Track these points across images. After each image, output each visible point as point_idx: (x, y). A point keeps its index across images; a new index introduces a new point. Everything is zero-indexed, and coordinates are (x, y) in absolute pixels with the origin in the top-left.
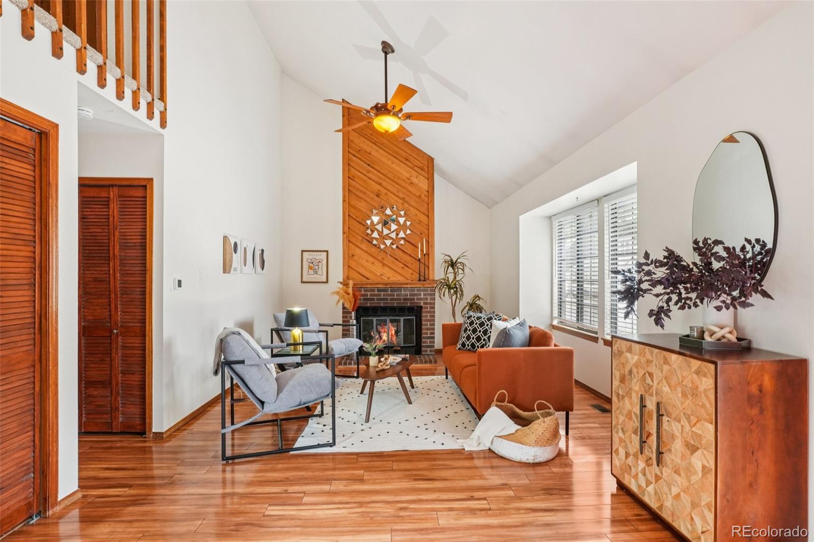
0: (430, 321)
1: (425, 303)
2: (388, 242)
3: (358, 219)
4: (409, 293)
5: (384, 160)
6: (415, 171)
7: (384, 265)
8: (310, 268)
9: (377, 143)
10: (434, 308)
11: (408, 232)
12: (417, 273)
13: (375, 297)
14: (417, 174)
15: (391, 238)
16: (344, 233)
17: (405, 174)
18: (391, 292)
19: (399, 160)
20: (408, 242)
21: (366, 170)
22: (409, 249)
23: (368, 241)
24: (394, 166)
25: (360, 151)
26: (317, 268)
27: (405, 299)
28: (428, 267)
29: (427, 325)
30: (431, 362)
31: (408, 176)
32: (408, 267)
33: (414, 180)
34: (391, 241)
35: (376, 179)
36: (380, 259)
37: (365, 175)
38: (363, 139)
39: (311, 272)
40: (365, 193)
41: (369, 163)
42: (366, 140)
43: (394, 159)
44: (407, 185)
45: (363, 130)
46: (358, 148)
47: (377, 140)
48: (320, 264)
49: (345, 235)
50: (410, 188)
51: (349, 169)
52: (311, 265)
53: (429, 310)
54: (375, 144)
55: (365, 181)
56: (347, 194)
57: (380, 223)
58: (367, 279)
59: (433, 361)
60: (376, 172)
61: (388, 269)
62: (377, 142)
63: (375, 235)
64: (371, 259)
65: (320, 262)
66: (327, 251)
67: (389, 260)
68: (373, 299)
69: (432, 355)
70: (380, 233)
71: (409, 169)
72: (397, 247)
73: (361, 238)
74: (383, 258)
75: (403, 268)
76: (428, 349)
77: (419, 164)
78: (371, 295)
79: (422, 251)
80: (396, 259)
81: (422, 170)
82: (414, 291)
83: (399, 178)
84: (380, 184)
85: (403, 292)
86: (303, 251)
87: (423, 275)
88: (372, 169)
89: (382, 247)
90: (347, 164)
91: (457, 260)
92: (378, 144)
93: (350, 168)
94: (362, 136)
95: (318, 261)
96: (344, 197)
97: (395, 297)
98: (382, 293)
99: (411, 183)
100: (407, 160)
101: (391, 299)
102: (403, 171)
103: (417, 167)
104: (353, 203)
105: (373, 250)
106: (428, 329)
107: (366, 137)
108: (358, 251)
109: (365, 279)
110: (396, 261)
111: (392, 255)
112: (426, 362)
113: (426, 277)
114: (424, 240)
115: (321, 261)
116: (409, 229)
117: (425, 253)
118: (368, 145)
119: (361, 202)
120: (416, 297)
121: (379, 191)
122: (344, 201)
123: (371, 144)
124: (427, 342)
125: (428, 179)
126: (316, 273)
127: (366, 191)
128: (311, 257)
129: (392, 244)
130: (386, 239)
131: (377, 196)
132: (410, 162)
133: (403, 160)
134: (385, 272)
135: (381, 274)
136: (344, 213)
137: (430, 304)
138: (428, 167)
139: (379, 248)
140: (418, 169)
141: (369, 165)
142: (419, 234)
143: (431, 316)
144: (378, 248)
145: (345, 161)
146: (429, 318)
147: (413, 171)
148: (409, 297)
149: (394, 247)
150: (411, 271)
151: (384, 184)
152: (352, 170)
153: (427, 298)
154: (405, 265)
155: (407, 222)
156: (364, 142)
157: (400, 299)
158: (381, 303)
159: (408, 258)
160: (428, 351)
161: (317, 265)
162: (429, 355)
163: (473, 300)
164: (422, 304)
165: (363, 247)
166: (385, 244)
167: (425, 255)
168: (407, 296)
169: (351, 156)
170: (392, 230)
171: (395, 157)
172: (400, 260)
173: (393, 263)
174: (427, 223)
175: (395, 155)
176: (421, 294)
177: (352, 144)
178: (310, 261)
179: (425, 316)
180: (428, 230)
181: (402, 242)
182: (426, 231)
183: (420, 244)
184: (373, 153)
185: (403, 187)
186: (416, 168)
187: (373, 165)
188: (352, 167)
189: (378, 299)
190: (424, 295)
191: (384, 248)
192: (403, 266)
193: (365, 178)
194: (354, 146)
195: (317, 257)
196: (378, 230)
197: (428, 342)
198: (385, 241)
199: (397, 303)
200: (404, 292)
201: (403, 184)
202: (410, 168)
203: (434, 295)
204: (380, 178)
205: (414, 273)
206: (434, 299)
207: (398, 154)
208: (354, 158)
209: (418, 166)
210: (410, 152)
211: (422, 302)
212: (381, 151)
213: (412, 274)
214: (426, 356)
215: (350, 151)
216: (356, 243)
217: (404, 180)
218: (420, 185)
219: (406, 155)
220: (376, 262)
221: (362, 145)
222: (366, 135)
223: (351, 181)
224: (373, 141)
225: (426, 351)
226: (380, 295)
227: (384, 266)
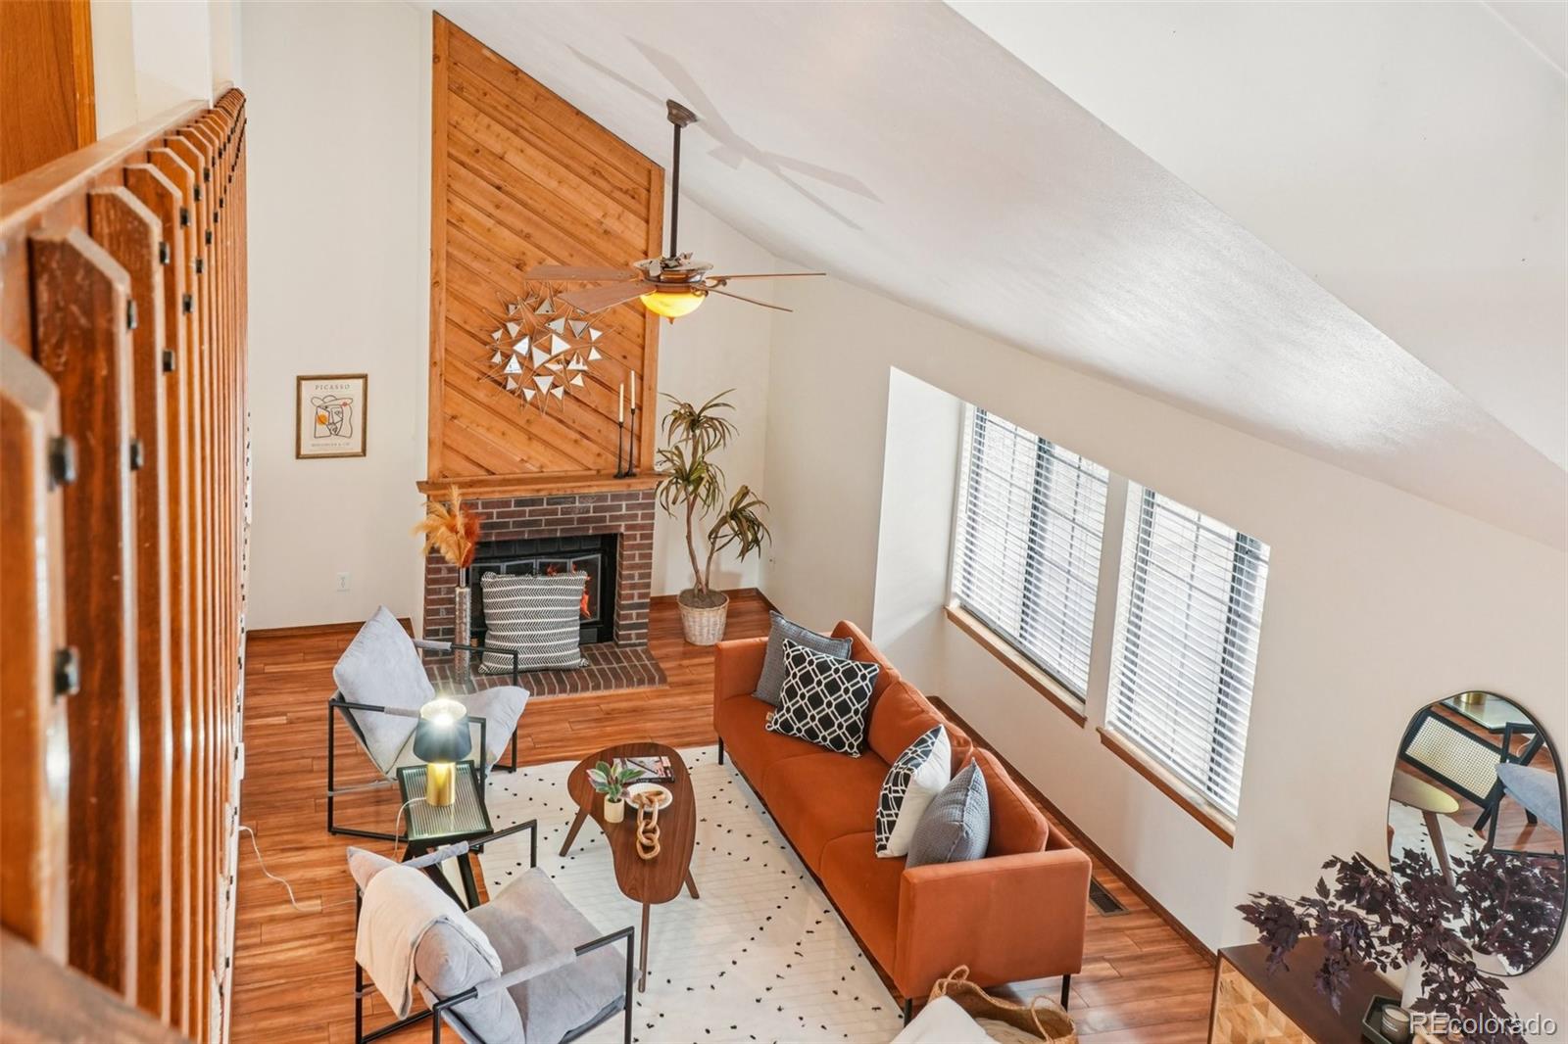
0: (640, 567)
1: (629, 528)
2: (544, 383)
3: (468, 328)
4: (592, 505)
5: (539, 176)
6: (613, 199)
7: (531, 437)
8: (320, 420)
9: (521, 130)
10: (650, 537)
11: (594, 355)
12: (614, 454)
13: (511, 520)
14: (620, 209)
15: (550, 373)
16: (433, 364)
17: (589, 207)
18: (548, 504)
19: (578, 175)
20: (593, 378)
21: (492, 202)
22: (596, 397)
23: (495, 381)
24: (565, 191)
25: (477, 151)
26: (337, 419)
27: (581, 521)
28: (639, 439)
29: (631, 577)
30: (652, 681)
31: (598, 215)
32: (588, 438)
33: (611, 223)
34: (550, 379)
35: (519, 224)
36: (522, 423)
37: (490, 216)
38: (487, 120)
39: (323, 429)
40: (489, 260)
41: (498, 182)
42: (493, 123)
43: (563, 170)
44: (594, 238)
45: (485, 94)
46: (471, 143)
47: (521, 121)
48: (346, 409)
49: (437, 370)
50: (603, 245)
51: (449, 201)
52: (321, 412)
53: (638, 541)
54: (515, 132)
55: (489, 230)
56: (443, 265)
57: (525, 335)
58: (488, 471)
59: (657, 678)
60: (519, 207)
61: (541, 448)
62: (523, 127)
63: (514, 366)
64: (502, 425)
65: (345, 404)
66: (364, 377)
67: (544, 426)
68: (505, 525)
69: (640, 644)
70: (527, 361)
71: (600, 195)
72: (566, 392)
73: (476, 375)
74: (528, 421)
75: (576, 441)
76: (633, 632)
77: (628, 185)
78: (500, 515)
79: (627, 400)
80: (561, 421)
81: (633, 198)
82: (606, 500)
83: (575, 220)
84: (527, 237)
85: (577, 504)
86: (300, 379)
87: (628, 459)
88: (507, 200)
89: (529, 394)
90: (444, 188)
91: (704, 409)
92: (526, 134)
93: (452, 197)
94: (481, 110)
95: (341, 402)
96: (435, 274)
97: (559, 516)
98: (527, 509)
99: (606, 232)
100: (595, 172)
101: (549, 523)
102: (588, 202)
103: (621, 190)
104: (456, 287)
105: (504, 402)
106: (633, 587)
107: (496, 114)
108: (466, 408)
109: (483, 472)
110: (560, 425)
111: (550, 411)
112: (641, 682)
113: (635, 462)
114: (633, 372)
115: (349, 401)
116: (597, 348)
117: (633, 407)
118: (498, 136)
119: (477, 283)
120: (607, 514)
121: (524, 254)
122: (435, 284)
123: (509, 134)
124: (629, 617)
125: (647, 222)
126: (336, 432)
127: (492, 257)
128: (321, 393)
129: (554, 386)
130: (539, 375)
131: (518, 267)
132: (603, 177)
133: (586, 173)
134: (533, 454)
135: (522, 460)
136: (434, 313)
137: (642, 527)
138: (649, 191)
139: (522, 396)
140: (623, 196)
141: (499, 188)
142: (620, 358)
143: (642, 556)
144: (519, 396)
145: (440, 182)
146: (637, 560)
147: (607, 200)
148: (591, 514)
149: (559, 392)
150: (595, 449)
151: (537, 235)
152: (459, 204)
153: (636, 515)
154: (581, 433)
155: (592, 331)
156: (489, 126)
157: (570, 521)
158: (523, 532)
159: (589, 418)
160: (633, 636)
161: (338, 413)
162: (635, 645)
163: (738, 503)
164: (622, 530)
165: (481, 395)
166: (535, 387)
167: (633, 411)
168: (588, 512)
169: (454, 165)
170: (554, 353)
171: (567, 167)
172: (570, 423)
173: (554, 431)
174: (640, 331)
175: (566, 161)
176: (621, 505)
177: (459, 134)
178: (319, 403)
179: (628, 557)
180: (643, 348)
181: (578, 381)
182: (637, 351)
183: (622, 386)
184: (513, 157)
185: (583, 242)
186: (617, 194)
187: (509, 188)
188: (457, 194)
189: (517, 524)
190: (629, 507)
191: (535, 396)
192: (578, 437)
193: (490, 223)
194: (464, 138)
195: (337, 393)
196: (519, 355)
197: (634, 616)
198: (536, 379)
199: (562, 530)
200: (580, 502)
201: (585, 234)
202: (603, 191)
203: (652, 505)
204: (529, 220)
205: (602, 451)
206: (652, 516)
207: (573, 158)
208: (463, 171)
209: (624, 188)
210: (605, 154)
211: (623, 524)
212: (531, 151)
213: (599, 455)
214: (628, 649)
215: (453, 152)
216: (465, 387)
217: (587, 225)
218: (628, 235)
219: (595, 159)
220: (512, 432)
221: (483, 137)
222: (495, 108)
223: (454, 231)
224: (514, 125)
225: (629, 637)
226: (522, 514)
227: (530, 439)
